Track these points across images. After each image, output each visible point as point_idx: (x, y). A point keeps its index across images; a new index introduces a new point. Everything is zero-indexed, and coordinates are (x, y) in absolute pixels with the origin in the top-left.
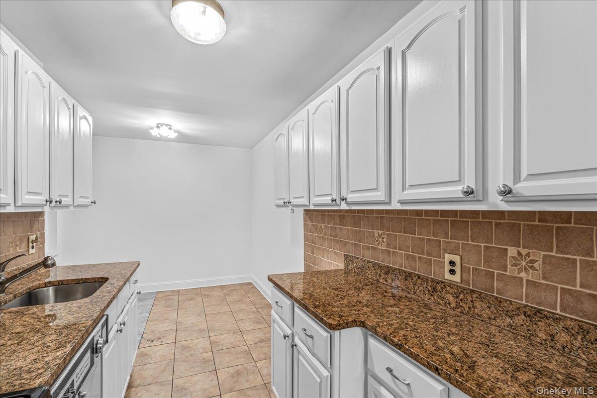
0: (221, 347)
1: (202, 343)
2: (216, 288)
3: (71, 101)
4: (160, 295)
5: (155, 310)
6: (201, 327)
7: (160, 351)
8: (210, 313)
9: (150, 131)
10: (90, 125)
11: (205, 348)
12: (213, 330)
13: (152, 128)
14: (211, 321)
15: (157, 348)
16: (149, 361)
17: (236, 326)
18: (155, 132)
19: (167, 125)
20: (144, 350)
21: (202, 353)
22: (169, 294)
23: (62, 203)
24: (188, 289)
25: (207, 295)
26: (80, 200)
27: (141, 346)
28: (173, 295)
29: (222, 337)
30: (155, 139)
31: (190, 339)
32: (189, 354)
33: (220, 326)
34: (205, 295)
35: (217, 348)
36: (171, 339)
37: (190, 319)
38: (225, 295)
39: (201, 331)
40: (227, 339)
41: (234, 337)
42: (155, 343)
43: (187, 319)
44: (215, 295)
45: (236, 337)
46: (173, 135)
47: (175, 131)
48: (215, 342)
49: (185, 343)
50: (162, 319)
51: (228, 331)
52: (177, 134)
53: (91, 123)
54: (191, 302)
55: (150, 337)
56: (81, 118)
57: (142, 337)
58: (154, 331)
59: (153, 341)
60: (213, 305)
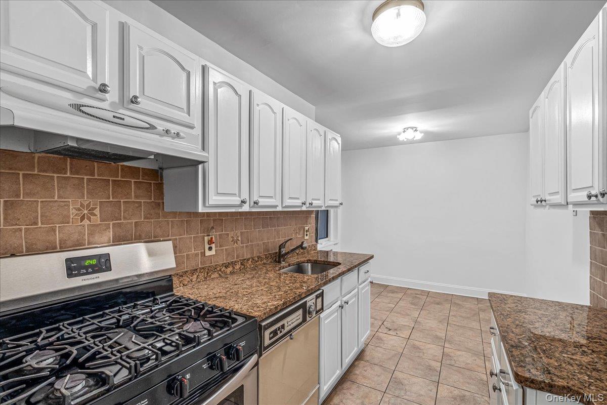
0: (453, 362)
1: (433, 350)
2: (471, 300)
3: (322, 129)
4: (409, 292)
5: (401, 303)
6: (439, 334)
7: (393, 341)
8: (455, 323)
9: (398, 137)
10: (339, 144)
11: (436, 356)
12: (450, 342)
13: (399, 134)
14: (453, 332)
15: (391, 337)
16: (381, 345)
17: (481, 348)
18: (402, 138)
19: (412, 128)
20: (381, 335)
21: (430, 359)
22: (419, 293)
23: (313, 205)
24: (438, 293)
25: (458, 304)
26: (329, 202)
27: (380, 330)
28: (421, 295)
29: (459, 353)
30: (403, 143)
31: (423, 341)
32: (417, 354)
33: (460, 341)
34: (455, 303)
35: (448, 362)
36: (406, 334)
37: (430, 323)
38: (480, 310)
39: (437, 337)
40: (464, 358)
41: (473, 358)
42: (391, 332)
43: (427, 321)
44: (467, 306)
45: (475, 360)
46: (419, 136)
47: (421, 132)
48: (448, 355)
49: (417, 343)
50: (404, 313)
51: (468, 350)
52: (423, 134)
53: (340, 142)
54: (436, 306)
55: (389, 326)
56: (331, 140)
57: (383, 324)
58: (394, 322)
59: (390, 330)
60: (461, 316)
